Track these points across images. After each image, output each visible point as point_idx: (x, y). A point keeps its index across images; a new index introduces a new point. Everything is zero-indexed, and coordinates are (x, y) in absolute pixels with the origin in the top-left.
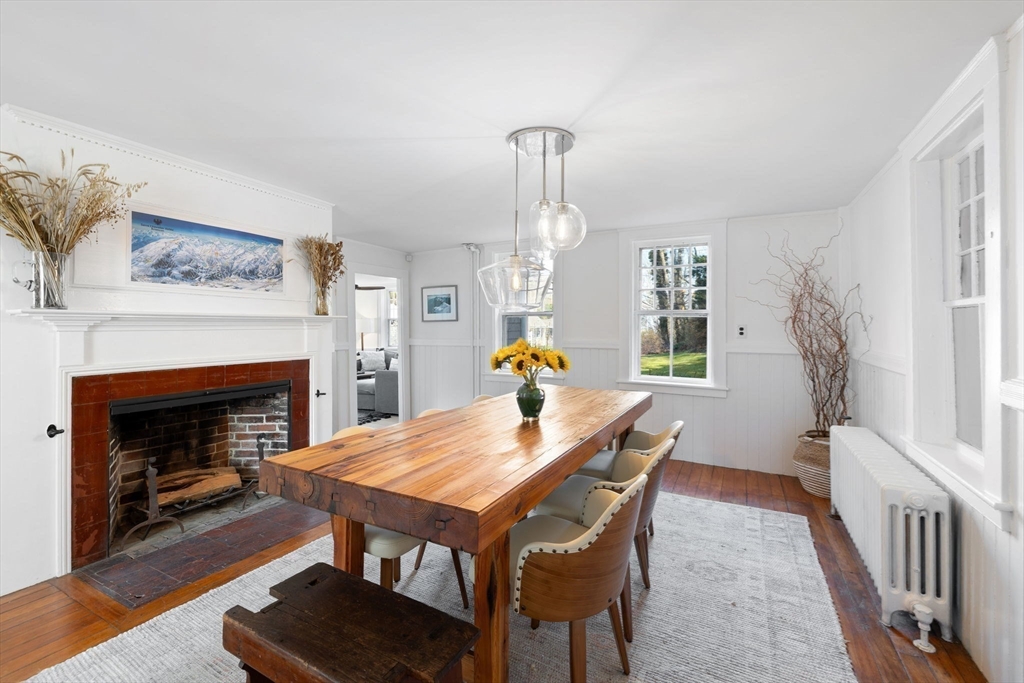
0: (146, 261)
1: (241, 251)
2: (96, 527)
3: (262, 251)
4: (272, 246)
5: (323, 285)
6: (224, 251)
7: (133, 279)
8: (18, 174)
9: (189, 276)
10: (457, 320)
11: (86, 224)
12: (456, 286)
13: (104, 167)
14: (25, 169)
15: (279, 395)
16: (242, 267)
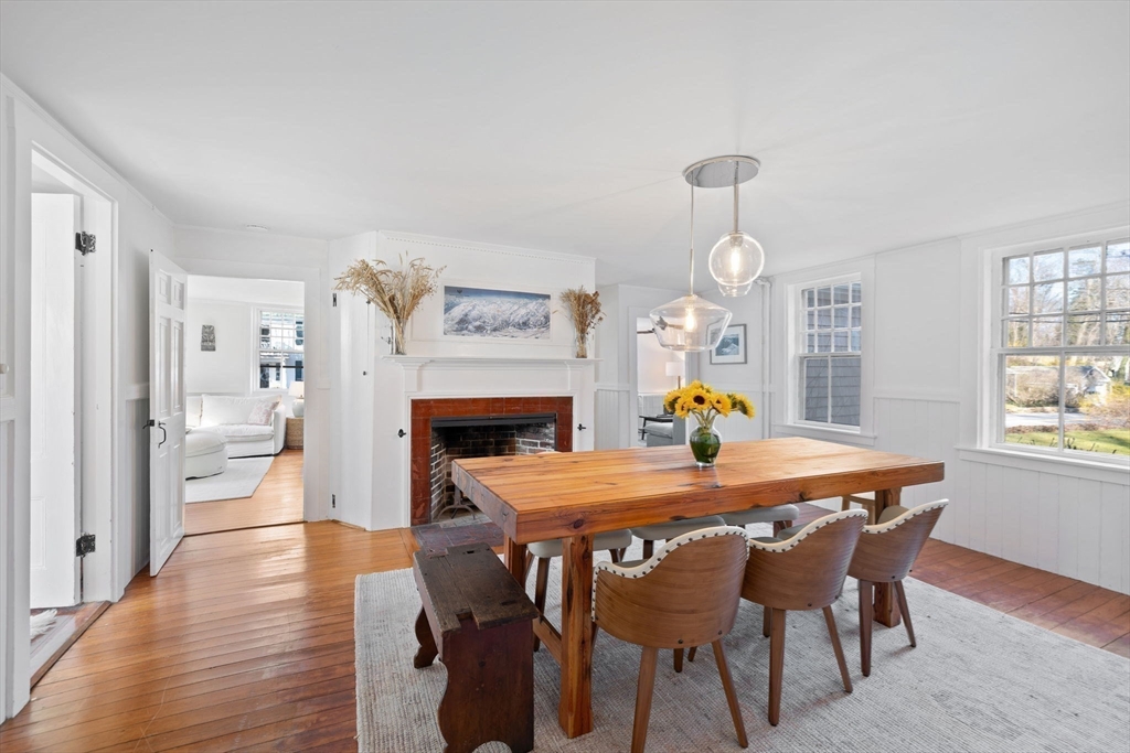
0: (453, 320)
1: (516, 307)
2: (424, 501)
3: (533, 305)
4: (540, 301)
5: (583, 331)
6: (504, 308)
7: (445, 334)
8: (383, 272)
9: (479, 329)
10: (746, 362)
11: (416, 298)
12: (745, 326)
13: (422, 259)
14: (386, 268)
15: (548, 425)
16: (517, 320)
